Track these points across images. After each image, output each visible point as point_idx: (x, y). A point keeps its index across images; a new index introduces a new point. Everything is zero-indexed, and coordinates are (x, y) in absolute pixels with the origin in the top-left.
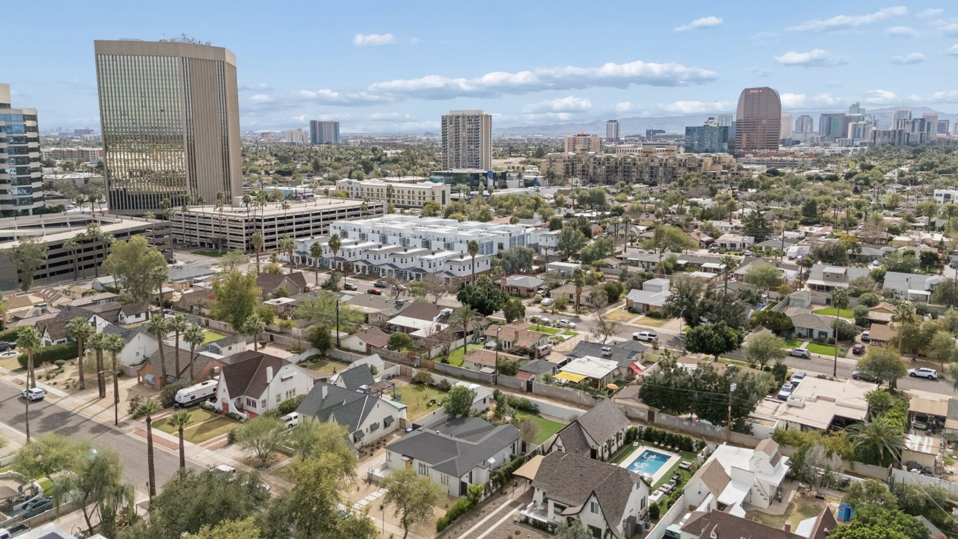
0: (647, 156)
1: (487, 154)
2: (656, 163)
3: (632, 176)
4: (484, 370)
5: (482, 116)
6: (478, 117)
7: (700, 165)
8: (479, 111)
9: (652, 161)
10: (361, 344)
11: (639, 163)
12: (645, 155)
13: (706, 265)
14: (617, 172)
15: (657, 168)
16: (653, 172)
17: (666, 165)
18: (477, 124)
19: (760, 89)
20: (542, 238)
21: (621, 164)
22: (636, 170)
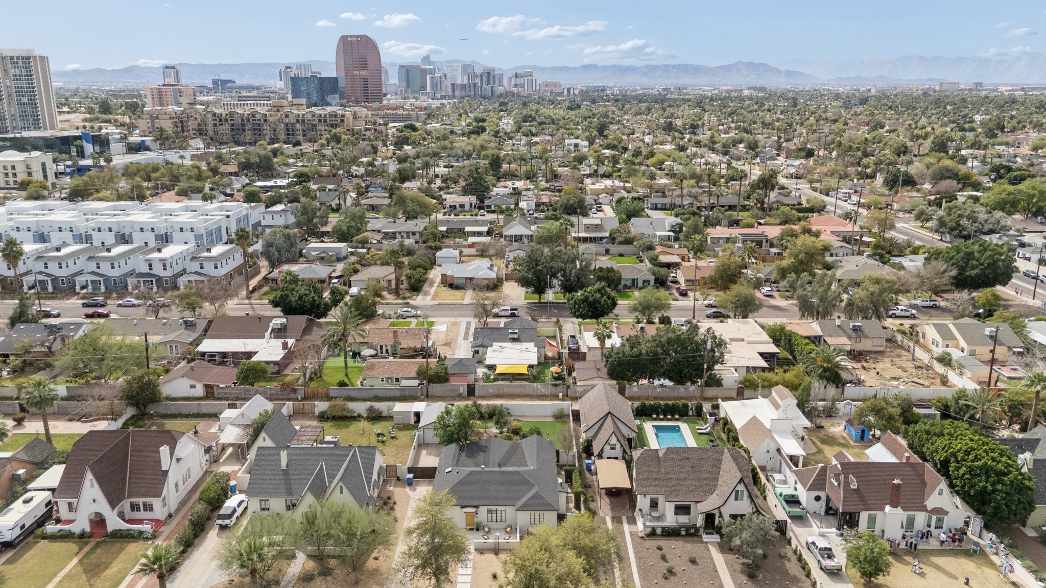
0: (278, 111)
1: (50, 109)
2: (292, 119)
3: (264, 135)
4: (404, 383)
5: (35, 57)
6: (28, 58)
7: (342, 121)
8: (27, 51)
9: (287, 116)
10: (193, 387)
11: (271, 119)
12: (275, 109)
13: (468, 229)
14: (244, 130)
15: (293, 125)
16: (290, 131)
17: (303, 121)
18: (28, 68)
19: (358, 36)
20: (266, 216)
21: (248, 120)
22: (268, 128)
